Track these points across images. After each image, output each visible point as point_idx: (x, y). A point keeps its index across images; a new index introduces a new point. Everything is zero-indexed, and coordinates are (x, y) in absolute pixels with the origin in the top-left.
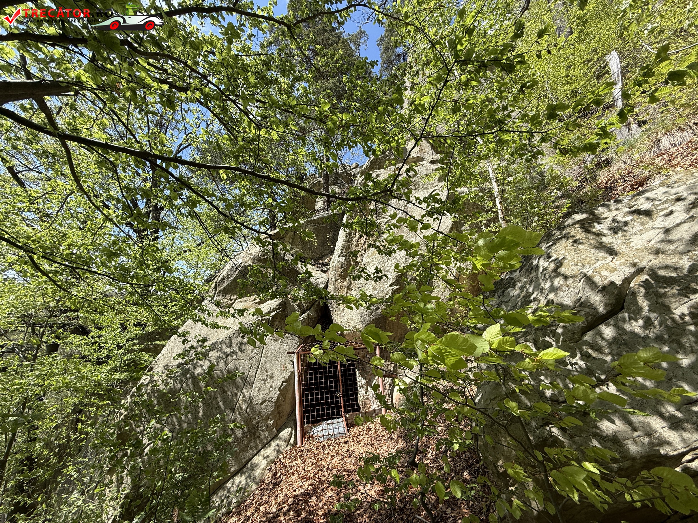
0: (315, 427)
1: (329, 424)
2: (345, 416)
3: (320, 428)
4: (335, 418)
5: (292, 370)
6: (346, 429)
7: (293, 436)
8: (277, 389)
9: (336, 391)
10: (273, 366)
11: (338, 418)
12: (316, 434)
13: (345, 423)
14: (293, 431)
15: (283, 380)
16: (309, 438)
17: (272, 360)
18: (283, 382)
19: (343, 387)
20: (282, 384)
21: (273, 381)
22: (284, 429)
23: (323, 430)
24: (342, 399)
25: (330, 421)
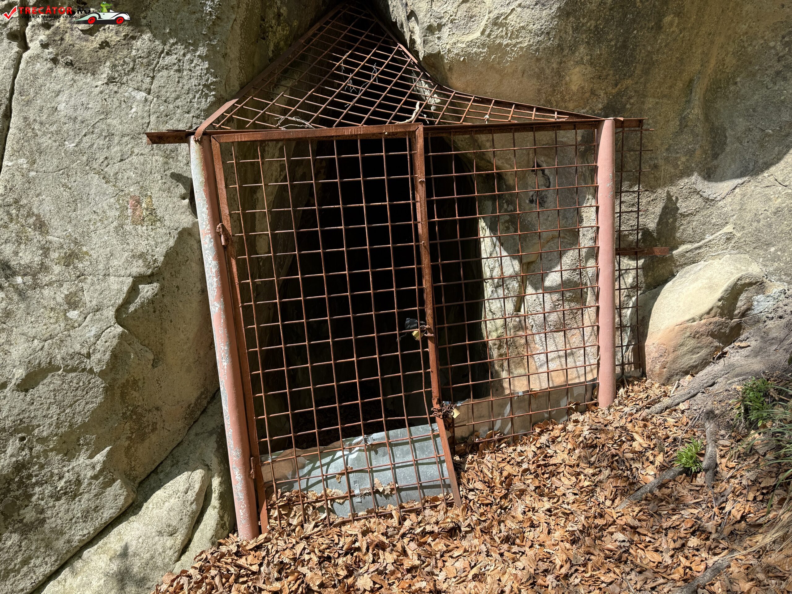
0: (313, 459)
1: (374, 448)
2: (446, 417)
3: (337, 467)
4: (400, 425)
5: (186, 220)
6: (447, 469)
7: (215, 501)
8: (110, 313)
9: (403, 316)
10: (74, 201)
11: (412, 423)
12: (317, 491)
13: (443, 443)
14: (216, 482)
15: (138, 268)
16: (289, 505)
17: (66, 171)
18: (139, 280)
19: (437, 299)
20: (133, 291)
21: (81, 276)
22: (170, 477)
23: (347, 472)
24: (431, 348)
25: (378, 437)
